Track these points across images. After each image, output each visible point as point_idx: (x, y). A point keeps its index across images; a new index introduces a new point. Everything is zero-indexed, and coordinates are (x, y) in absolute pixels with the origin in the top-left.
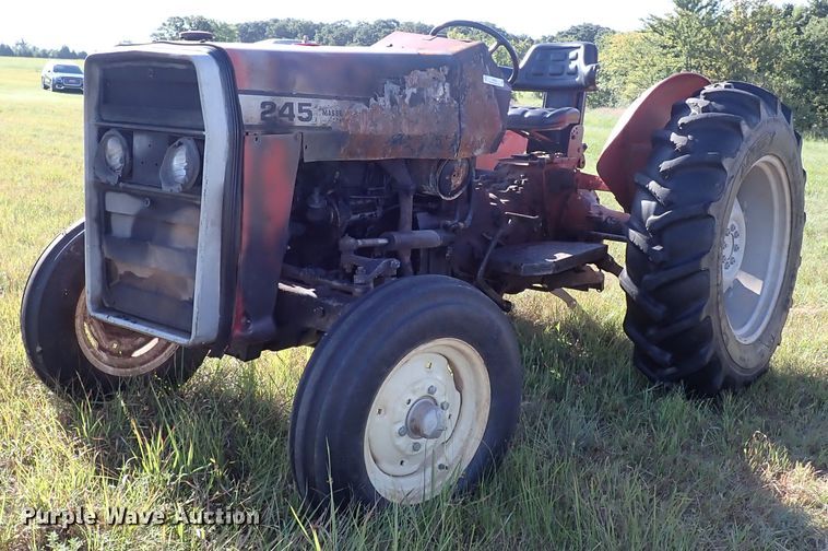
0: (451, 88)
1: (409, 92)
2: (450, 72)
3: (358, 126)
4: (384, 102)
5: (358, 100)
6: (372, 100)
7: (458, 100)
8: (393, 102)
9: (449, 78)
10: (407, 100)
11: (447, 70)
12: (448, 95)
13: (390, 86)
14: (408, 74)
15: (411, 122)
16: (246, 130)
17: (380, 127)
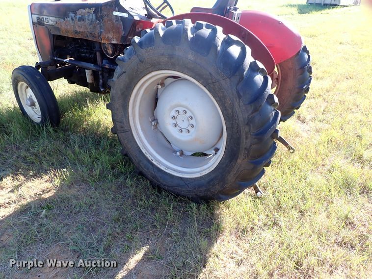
0: (96, 16)
1: (78, 16)
2: (96, 10)
3: (62, 26)
4: (69, 19)
5: (61, 18)
6: (66, 19)
7: (99, 21)
8: (73, 20)
9: (95, 12)
10: (77, 19)
11: (94, 9)
12: (94, 19)
13: (72, 15)
14: (78, 10)
15: (80, 27)
16: (33, 23)
17: (69, 27)
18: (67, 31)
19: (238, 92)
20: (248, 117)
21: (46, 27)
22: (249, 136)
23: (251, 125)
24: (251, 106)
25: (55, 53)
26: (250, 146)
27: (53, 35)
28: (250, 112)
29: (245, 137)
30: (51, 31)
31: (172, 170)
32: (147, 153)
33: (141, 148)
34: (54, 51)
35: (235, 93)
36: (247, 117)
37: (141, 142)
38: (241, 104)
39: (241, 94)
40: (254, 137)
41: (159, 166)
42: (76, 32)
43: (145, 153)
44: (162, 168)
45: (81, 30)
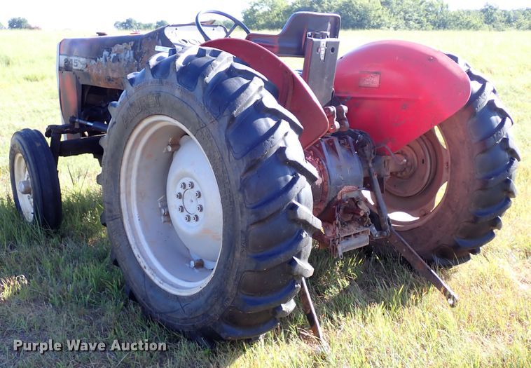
0: (134, 53)
1: (112, 55)
2: (134, 44)
3: (92, 71)
4: (102, 60)
5: (93, 59)
6: (98, 59)
7: (137, 60)
8: (106, 60)
9: (134, 48)
10: (111, 60)
11: (132, 43)
12: (132, 57)
13: (106, 53)
14: (113, 46)
15: (113, 71)
16: (60, 69)
17: (101, 72)
18: (99, 79)
19: (227, 141)
20: (241, 179)
21: (74, 73)
22: (245, 210)
23: (246, 191)
24: (243, 161)
25: (83, 113)
26: (248, 227)
27: (83, 85)
28: (243, 171)
29: (239, 212)
30: (80, 80)
31: (169, 284)
32: (140, 256)
33: (133, 247)
34: (82, 111)
35: (224, 142)
36: (239, 179)
37: (135, 238)
38: (232, 158)
39: (232, 143)
40: (250, 211)
41: (153, 278)
42: (109, 80)
43: (136, 256)
44: (157, 281)
45: (115, 75)
